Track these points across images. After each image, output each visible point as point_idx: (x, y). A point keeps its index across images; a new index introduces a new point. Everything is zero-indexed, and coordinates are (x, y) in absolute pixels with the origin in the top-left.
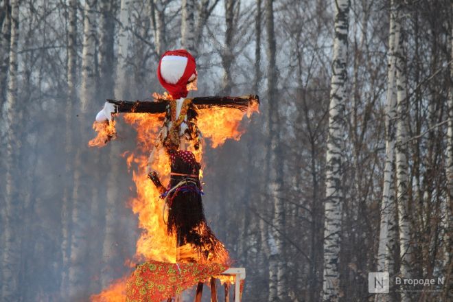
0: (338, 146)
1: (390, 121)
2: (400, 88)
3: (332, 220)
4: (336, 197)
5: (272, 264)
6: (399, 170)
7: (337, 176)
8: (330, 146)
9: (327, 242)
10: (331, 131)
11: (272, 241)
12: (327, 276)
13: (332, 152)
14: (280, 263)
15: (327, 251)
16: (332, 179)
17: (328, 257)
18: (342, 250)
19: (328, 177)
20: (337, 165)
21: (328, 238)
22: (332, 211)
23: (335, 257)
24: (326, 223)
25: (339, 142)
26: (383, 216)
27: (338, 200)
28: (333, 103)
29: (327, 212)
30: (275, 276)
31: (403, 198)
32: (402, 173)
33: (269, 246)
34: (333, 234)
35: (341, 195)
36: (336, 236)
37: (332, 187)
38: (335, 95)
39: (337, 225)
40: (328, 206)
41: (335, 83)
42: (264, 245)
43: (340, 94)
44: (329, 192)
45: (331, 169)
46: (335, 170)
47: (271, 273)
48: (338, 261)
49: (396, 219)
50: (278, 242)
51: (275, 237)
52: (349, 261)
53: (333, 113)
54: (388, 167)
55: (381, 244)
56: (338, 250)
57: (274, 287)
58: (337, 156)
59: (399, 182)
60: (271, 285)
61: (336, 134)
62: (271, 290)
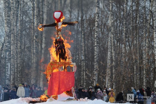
0: (97, 33)
1: (110, 27)
2: (112, 19)
3: (96, 51)
4: (97, 46)
5: (82, 62)
6: (112, 39)
7: (97, 40)
8: (96, 33)
9: (95, 56)
10: (96, 29)
11: (82, 56)
12: (95, 64)
13: (96, 35)
14: (84, 62)
15: (95, 58)
16: (96, 41)
17: (95, 60)
18: (99, 58)
19: (95, 41)
20: (97, 38)
21: (95, 55)
22: (96, 49)
23: (97, 60)
24: (95, 52)
25: (98, 32)
26: (108, 50)
27: (98, 46)
28: (96, 23)
29: (95, 49)
30: (83, 65)
31: (113, 46)
32: (113, 39)
33: (81, 58)
34: (97, 54)
35: (98, 45)
36: (97, 55)
37: (96, 43)
38: (97, 21)
39: (98, 52)
40: (95, 48)
41: (97, 18)
42: (80, 57)
43: (98, 20)
44: (96, 44)
45: (96, 39)
46: (97, 39)
47: (82, 64)
48: (98, 61)
49: (112, 50)
50: (84, 57)
51: (83, 55)
52: (100, 61)
53: (96, 25)
54: (109, 38)
55: (108, 57)
56: (98, 58)
57: (83, 67)
58: (97, 36)
59: (112, 42)
60: (82, 67)
61: (97, 30)
62: (82, 68)
